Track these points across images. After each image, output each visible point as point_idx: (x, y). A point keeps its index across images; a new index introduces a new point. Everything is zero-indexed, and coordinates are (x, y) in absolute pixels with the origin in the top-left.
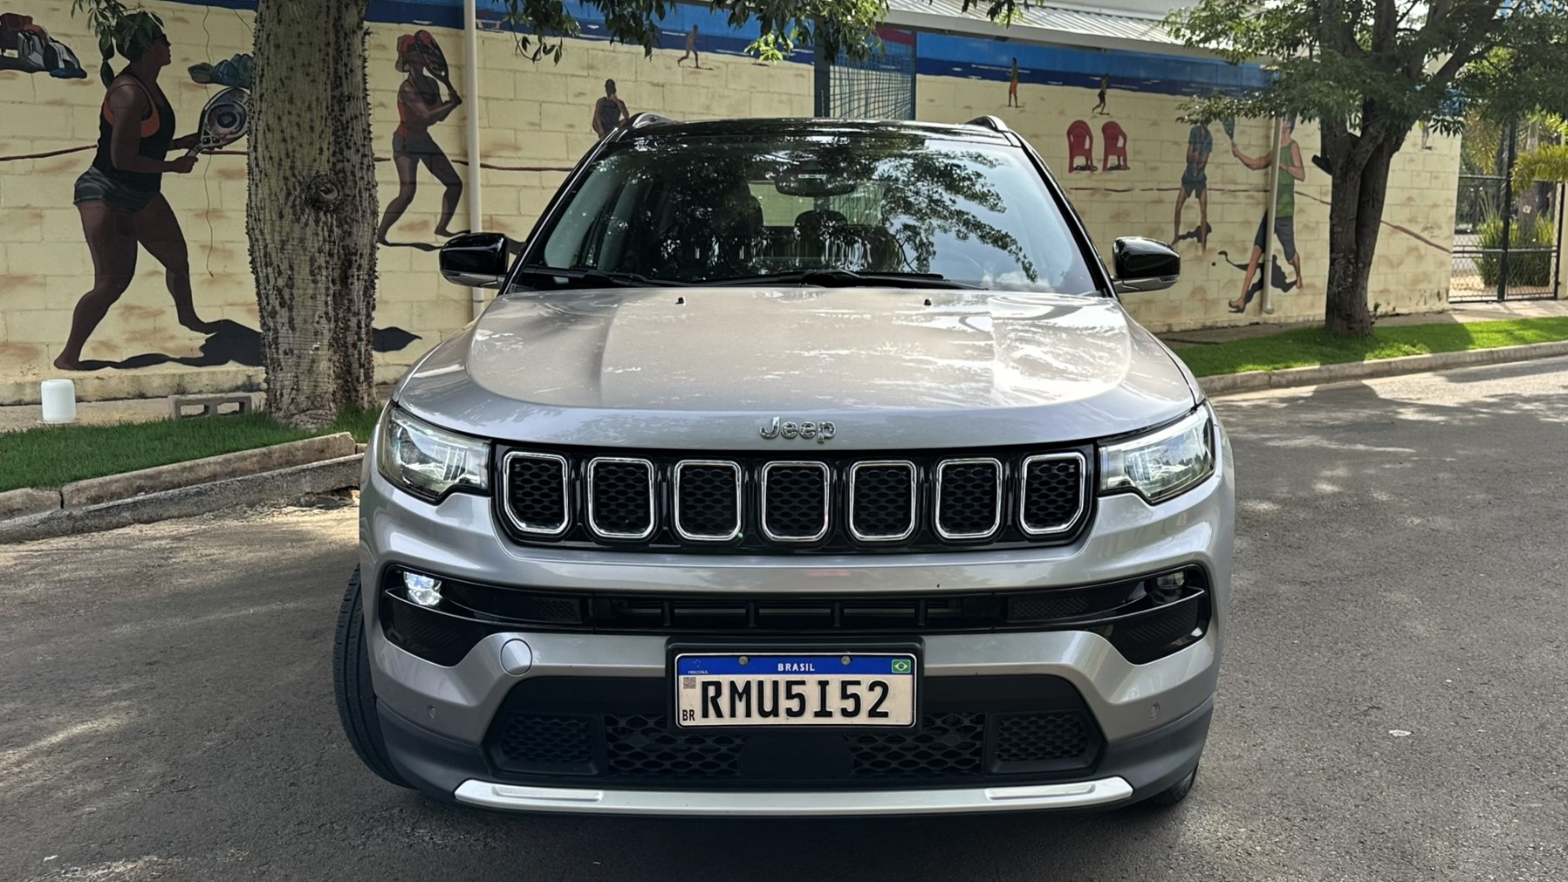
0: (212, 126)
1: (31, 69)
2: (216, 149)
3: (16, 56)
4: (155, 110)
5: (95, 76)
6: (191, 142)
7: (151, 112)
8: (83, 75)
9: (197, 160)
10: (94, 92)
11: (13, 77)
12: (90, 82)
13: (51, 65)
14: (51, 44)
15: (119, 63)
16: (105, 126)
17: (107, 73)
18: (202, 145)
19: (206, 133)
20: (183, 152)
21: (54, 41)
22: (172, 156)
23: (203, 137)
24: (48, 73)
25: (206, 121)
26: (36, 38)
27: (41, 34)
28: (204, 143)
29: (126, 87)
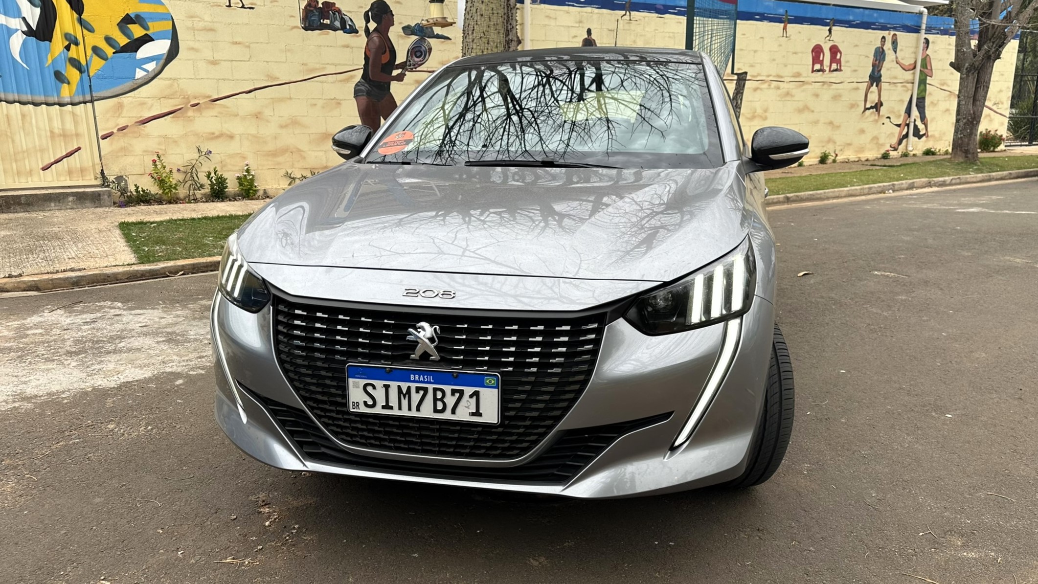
0: (412, 57)
1: (335, 29)
2: (414, 70)
3: (329, 23)
4: (387, 50)
5: (362, 33)
6: (403, 66)
7: (386, 51)
8: (357, 32)
9: (405, 75)
10: (362, 40)
11: (327, 34)
12: (360, 36)
13: (343, 28)
14: (343, 16)
15: (372, 25)
16: (366, 58)
17: (367, 30)
18: (408, 67)
19: (410, 61)
20: (399, 71)
21: (345, 15)
22: (395, 73)
23: (408, 63)
24: (342, 31)
25: (409, 55)
26: (337, 13)
27: (339, 11)
28: (409, 66)
29: (375, 38)
